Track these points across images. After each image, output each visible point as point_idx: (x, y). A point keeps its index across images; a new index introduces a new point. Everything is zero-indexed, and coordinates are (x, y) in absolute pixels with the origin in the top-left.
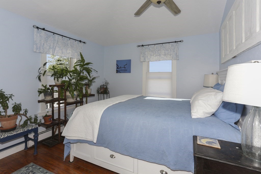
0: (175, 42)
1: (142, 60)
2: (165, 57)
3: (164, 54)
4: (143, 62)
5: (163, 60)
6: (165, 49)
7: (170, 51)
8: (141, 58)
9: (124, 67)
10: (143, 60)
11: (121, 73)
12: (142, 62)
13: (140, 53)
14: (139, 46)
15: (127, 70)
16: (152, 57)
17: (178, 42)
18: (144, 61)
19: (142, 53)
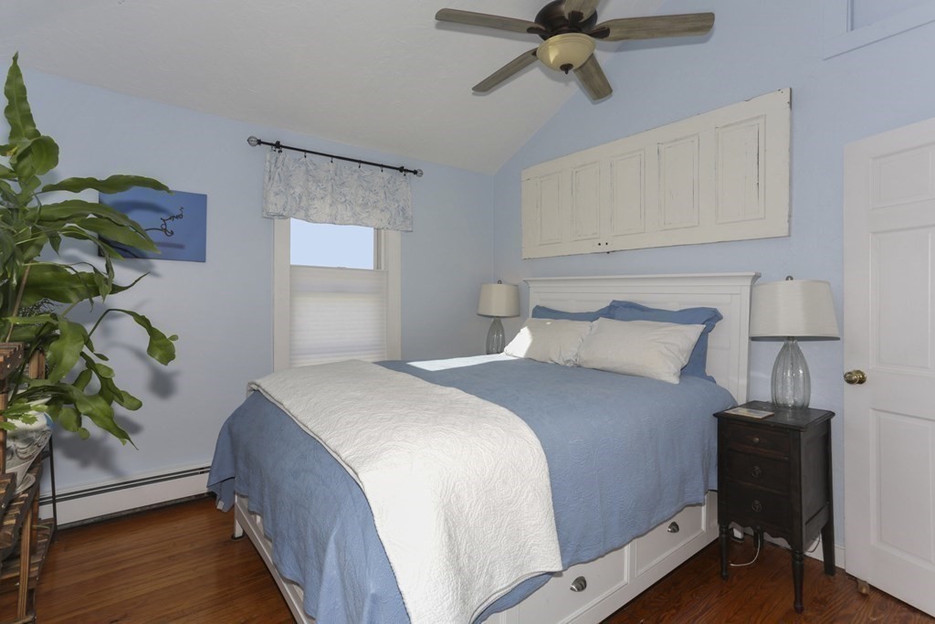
0: (401, 169)
1: (272, 209)
2: (364, 215)
3: (360, 202)
4: (277, 220)
5: (355, 224)
6: (365, 184)
7: (383, 196)
8: (272, 198)
9: (165, 230)
10: (280, 210)
11: (137, 257)
12: (271, 217)
13: (267, 177)
14: (260, 142)
15: (181, 247)
16: (317, 203)
17: (408, 174)
18: (281, 212)
19: (277, 177)
